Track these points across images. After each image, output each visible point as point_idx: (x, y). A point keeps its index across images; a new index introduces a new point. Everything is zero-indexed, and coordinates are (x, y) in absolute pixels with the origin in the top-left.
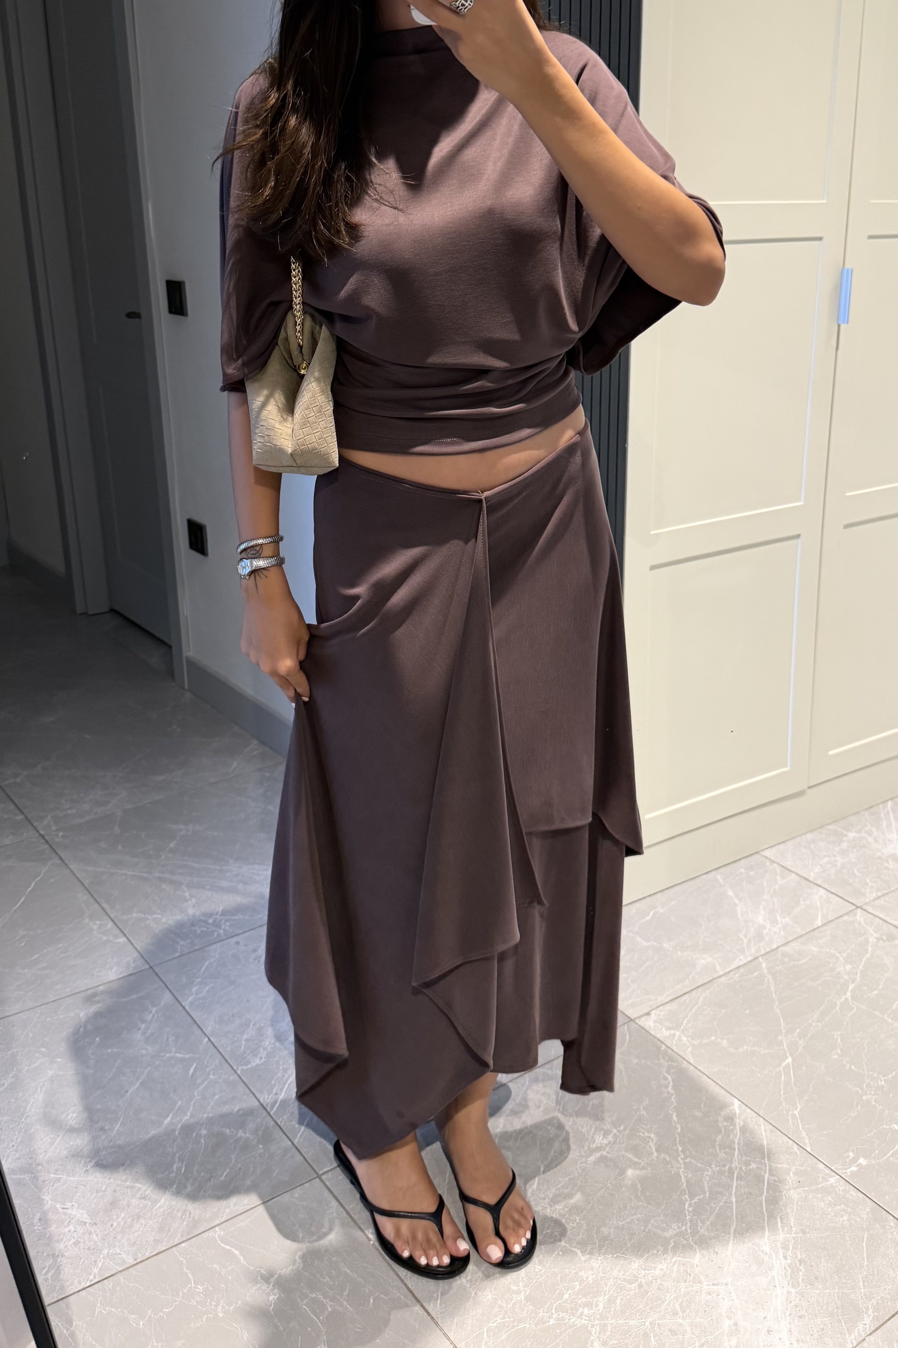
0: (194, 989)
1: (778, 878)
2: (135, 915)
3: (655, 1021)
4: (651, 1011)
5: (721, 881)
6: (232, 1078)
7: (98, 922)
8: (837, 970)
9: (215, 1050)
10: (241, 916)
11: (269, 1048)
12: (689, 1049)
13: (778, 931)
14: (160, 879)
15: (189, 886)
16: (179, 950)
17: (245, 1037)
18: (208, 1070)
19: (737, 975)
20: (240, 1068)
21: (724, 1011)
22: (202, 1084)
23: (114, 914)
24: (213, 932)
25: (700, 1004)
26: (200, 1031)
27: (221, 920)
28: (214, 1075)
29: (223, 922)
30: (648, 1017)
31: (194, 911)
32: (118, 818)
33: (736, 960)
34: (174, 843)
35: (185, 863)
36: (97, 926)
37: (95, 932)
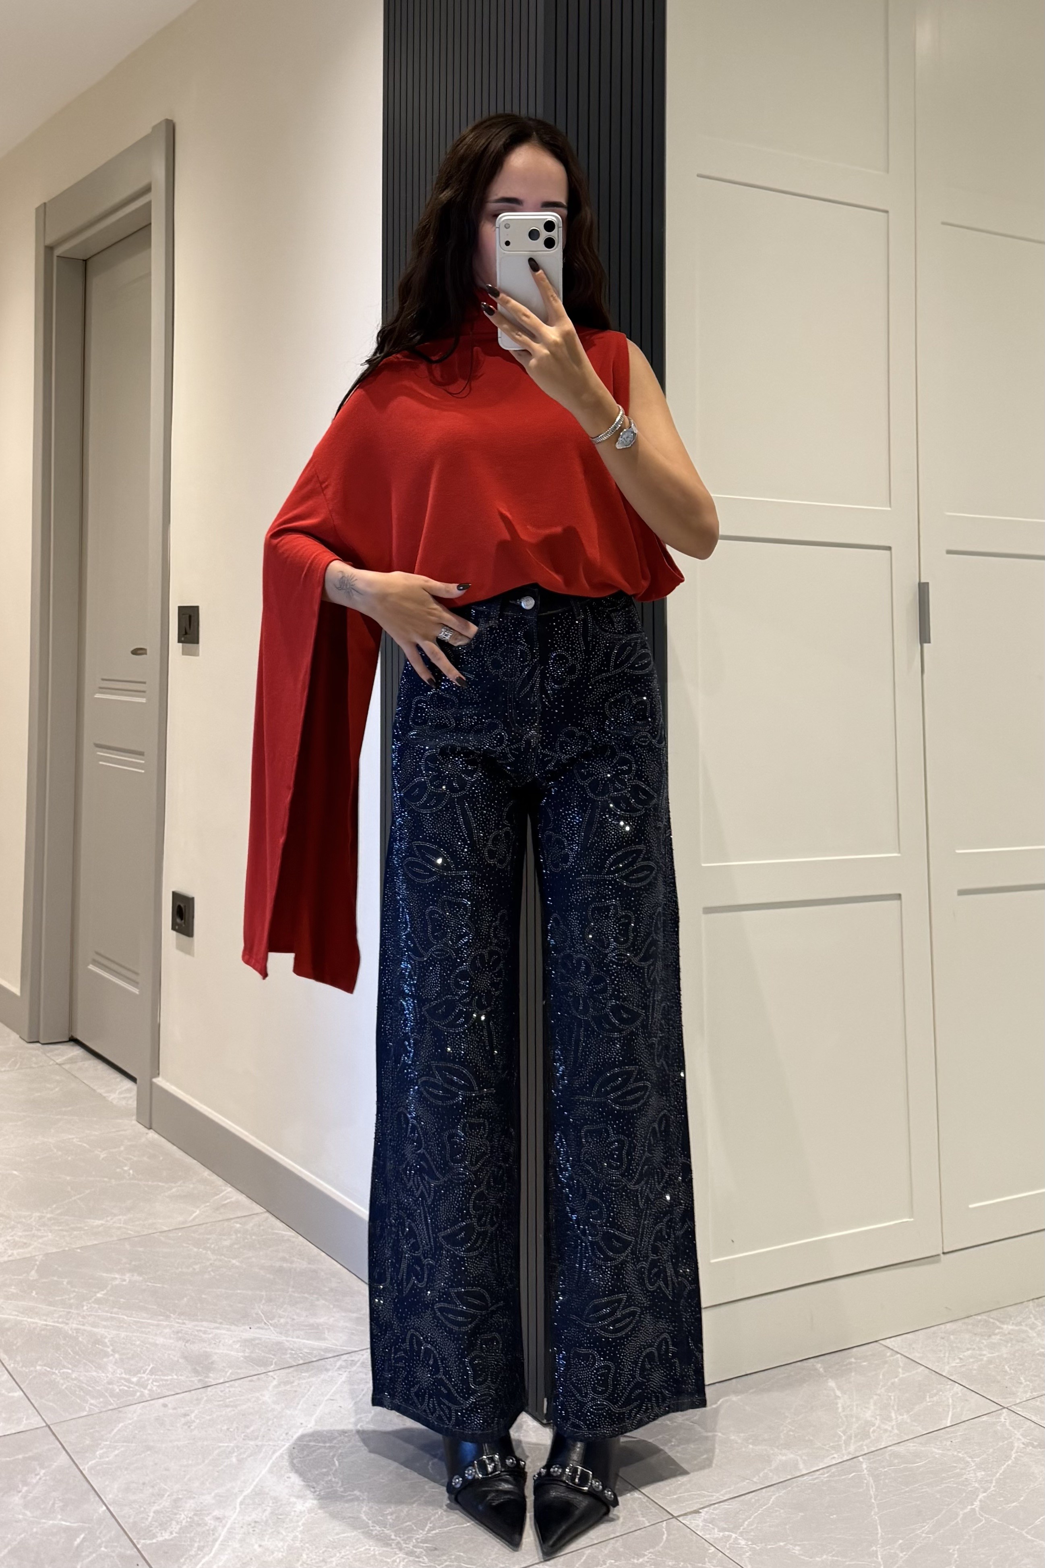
0: (98, 1453)
1: (900, 1370)
2: (38, 1368)
3: (705, 1520)
4: (702, 1508)
5: (821, 1370)
6: (129, 1552)
8: (965, 1476)
9: (113, 1520)
10: (175, 1377)
11: (184, 1522)
12: (747, 1554)
13: (890, 1428)
14: (77, 1330)
15: (113, 1340)
16: (87, 1409)
17: (156, 1507)
18: (99, 1541)
19: (826, 1475)
20: (143, 1541)
21: (802, 1514)
22: (88, 1556)
23: (12, 1365)
24: (135, 1392)
25: (769, 1505)
26: (97, 1498)
27: (148, 1380)
28: (106, 1547)
29: (150, 1382)
30: (697, 1515)
31: (115, 1368)
32: (38, 1263)
33: (829, 1458)
34: (103, 1292)
35: (113, 1315)
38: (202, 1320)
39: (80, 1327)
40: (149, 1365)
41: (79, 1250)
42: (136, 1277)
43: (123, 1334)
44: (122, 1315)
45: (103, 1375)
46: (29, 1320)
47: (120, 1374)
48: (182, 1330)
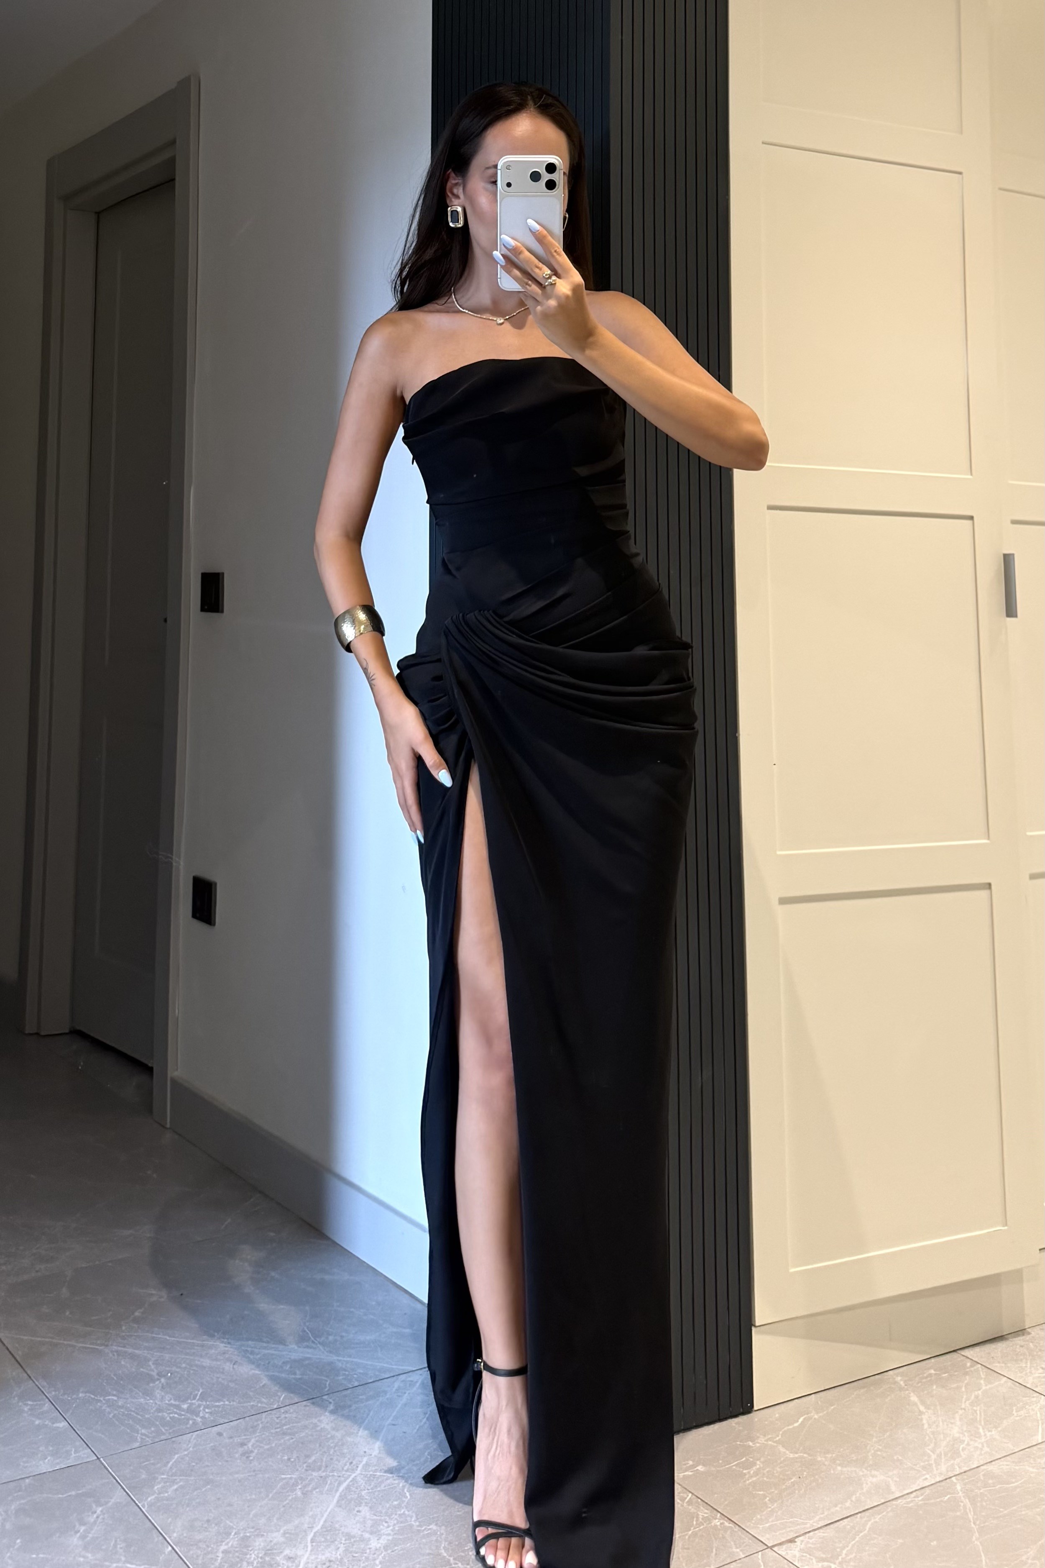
0: (156, 1488)
1: (982, 1382)
2: (81, 1395)
3: (801, 1550)
4: (797, 1537)
5: (902, 1383)
7: (30, 1403)
10: (227, 1403)
11: (255, 1563)
13: (980, 1446)
14: (119, 1353)
15: (156, 1363)
16: (139, 1440)
17: (223, 1547)
19: (920, 1498)
21: (900, 1541)
23: (54, 1394)
24: (188, 1419)
25: (866, 1532)
26: (161, 1538)
27: (199, 1406)
29: (201, 1409)
30: (792, 1545)
31: (163, 1394)
33: (921, 1480)
34: (140, 1311)
35: (154, 1335)
36: (29, 1407)
37: (25, 1415)
38: (248, 1339)
39: (120, 1349)
40: (199, 1391)
41: (110, 1264)
42: (174, 1294)
43: (167, 1356)
44: (164, 1334)
45: (151, 1401)
46: (65, 1342)
47: (169, 1401)
48: (228, 1351)
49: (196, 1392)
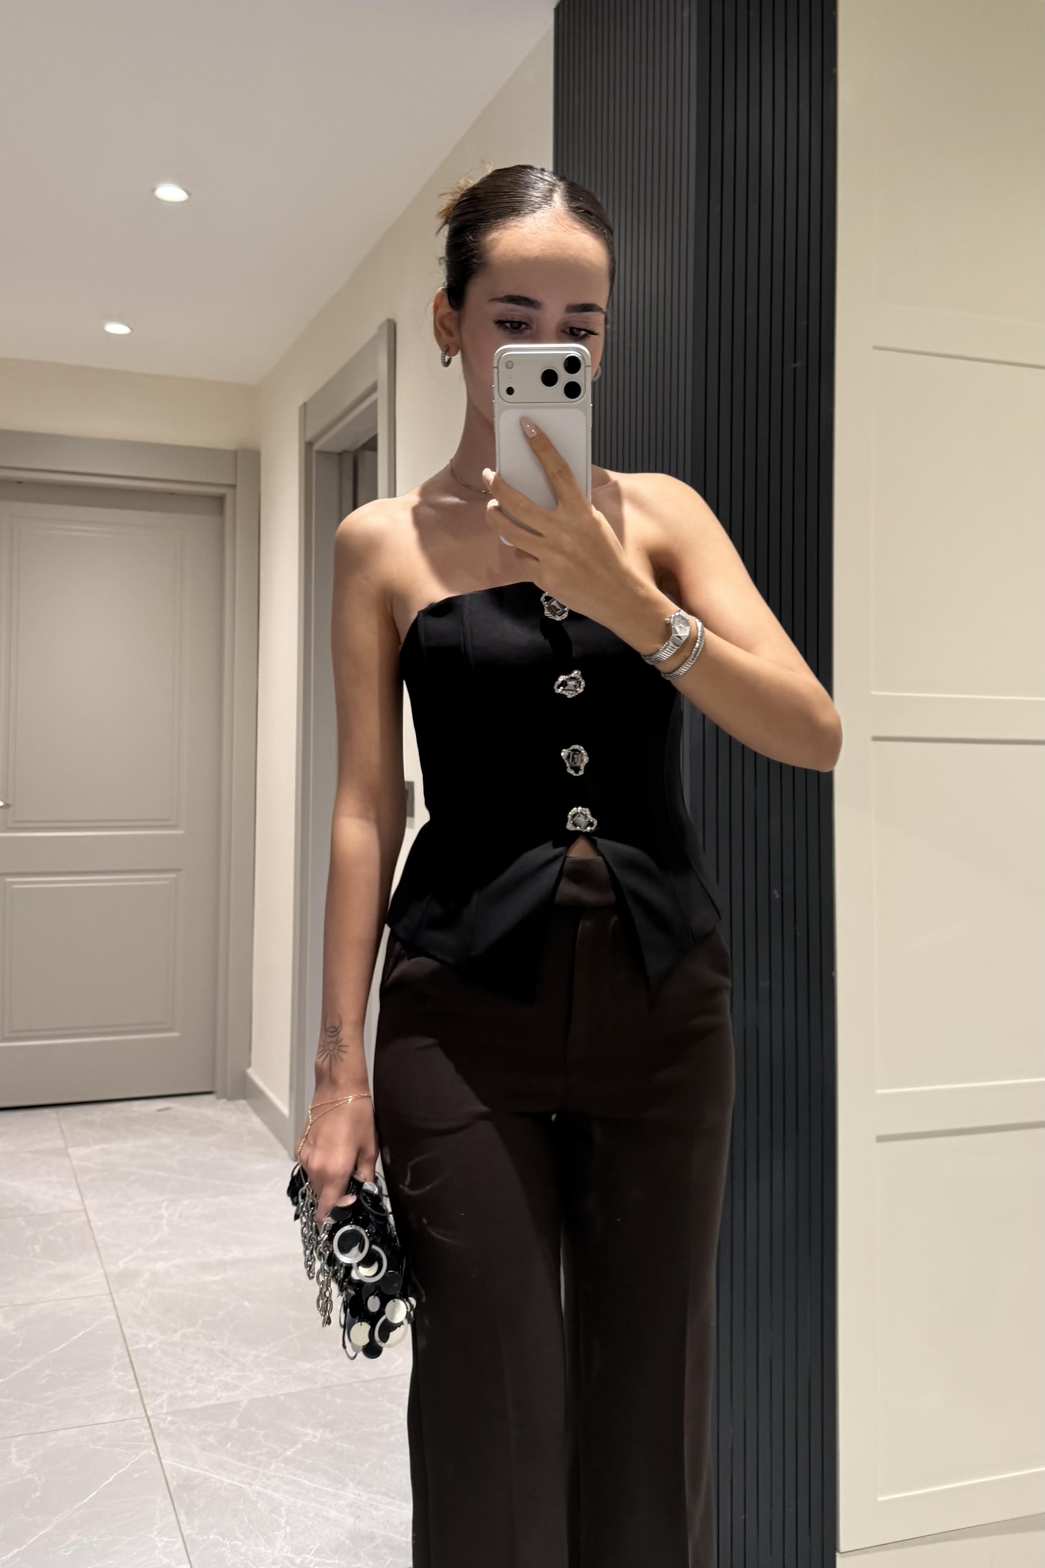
2: (212, 1536)
7: (166, 1539)
10: (337, 1561)
14: (259, 1494)
15: (289, 1509)
23: (188, 1531)
27: (311, 1562)
29: (312, 1565)
31: (283, 1544)
32: (241, 1409)
34: (293, 1450)
35: (296, 1478)
36: (163, 1543)
37: (157, 1551)
38: (377, 1493)
39: (262, 1490)
40: (315, 1545)
41: (282, 1398)
42: (328, 1435)
43: (300, 1503)
44: (306, 1478)
45: (270, 1551)
46: (217, 1477)
47: (286, 1553)
48: (356, 1503)
49: (313, 1546)
